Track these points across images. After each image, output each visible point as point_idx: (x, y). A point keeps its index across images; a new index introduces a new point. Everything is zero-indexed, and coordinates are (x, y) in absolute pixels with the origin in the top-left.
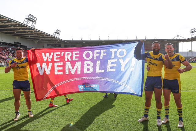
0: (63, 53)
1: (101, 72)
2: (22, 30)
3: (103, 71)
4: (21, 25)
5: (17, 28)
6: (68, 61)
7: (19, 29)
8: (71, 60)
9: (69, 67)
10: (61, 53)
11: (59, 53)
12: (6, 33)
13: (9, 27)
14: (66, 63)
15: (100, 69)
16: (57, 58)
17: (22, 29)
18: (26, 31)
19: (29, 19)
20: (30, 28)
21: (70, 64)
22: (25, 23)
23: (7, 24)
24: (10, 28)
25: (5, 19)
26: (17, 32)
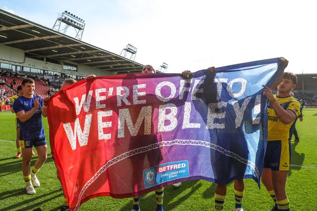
0: (111, 90)
1: (193, 127)
2: (119, 64)
3: (198, 126)
4: (118, 58)
5: (113, 61)
6: (124, 106)
7: (116, 63)
8: (130, 104)
9: (125, 121)
10: (108, 90)
11: (104, 90)
12: (102, 68)
13: (103, 60)
14: (120, 110)
15: (192, 121)
16: (101, 102)
17: (119, 62)
18: (124, 64)
19: (128, 50)
20: (128, 62)
21: (128, 113)
22: (123, 55)
23: (101, 57)
24: (105, 61)
25: (98, 51)
26: (114, 67)
